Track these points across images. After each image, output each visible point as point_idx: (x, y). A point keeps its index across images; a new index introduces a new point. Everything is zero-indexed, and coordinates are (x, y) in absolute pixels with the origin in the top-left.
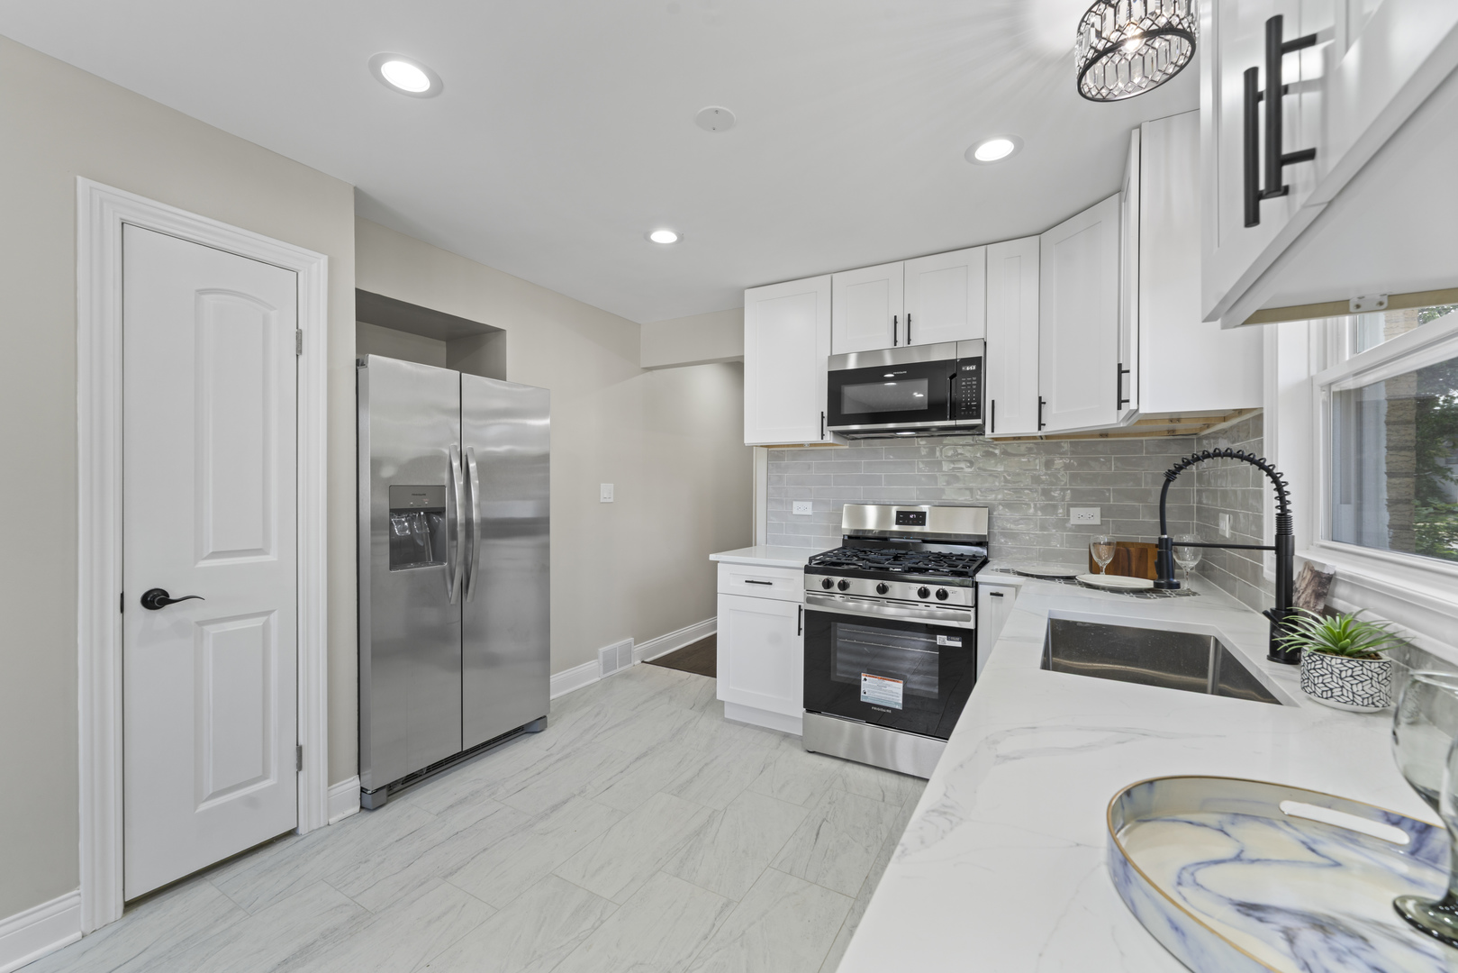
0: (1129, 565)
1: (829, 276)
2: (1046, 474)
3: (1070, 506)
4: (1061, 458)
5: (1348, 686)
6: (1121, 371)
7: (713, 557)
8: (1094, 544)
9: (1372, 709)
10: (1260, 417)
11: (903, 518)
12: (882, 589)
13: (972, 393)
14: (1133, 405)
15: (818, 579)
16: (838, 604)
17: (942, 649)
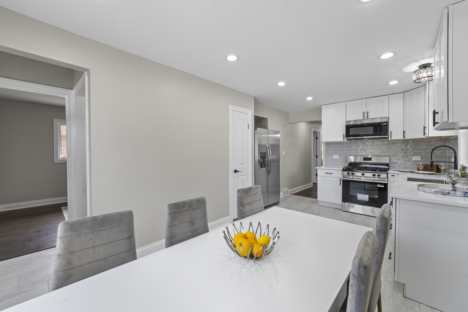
0: (428, 169)
1: (345, 102)
2: (405, 148)
3: (412, 156)
4: (410, 145)
5: (461, 181)
6: (424, 128)
7: (316, 168)
8: (419, 165)
9: (465, 184)
10: (457, 137)
11: (365, 159)
12: (363, 175)
13: (385, 130)
14: (427, 135)
15: (346, 173)
16: (351, 178)
17: (379, 188)
